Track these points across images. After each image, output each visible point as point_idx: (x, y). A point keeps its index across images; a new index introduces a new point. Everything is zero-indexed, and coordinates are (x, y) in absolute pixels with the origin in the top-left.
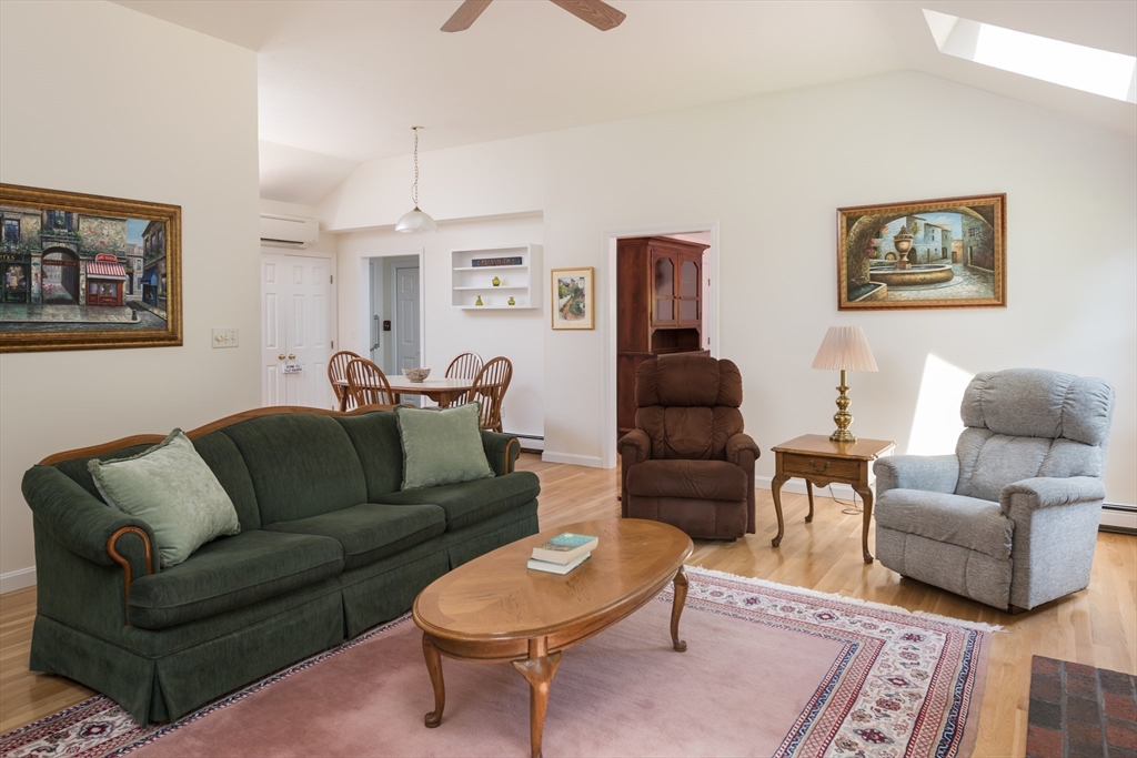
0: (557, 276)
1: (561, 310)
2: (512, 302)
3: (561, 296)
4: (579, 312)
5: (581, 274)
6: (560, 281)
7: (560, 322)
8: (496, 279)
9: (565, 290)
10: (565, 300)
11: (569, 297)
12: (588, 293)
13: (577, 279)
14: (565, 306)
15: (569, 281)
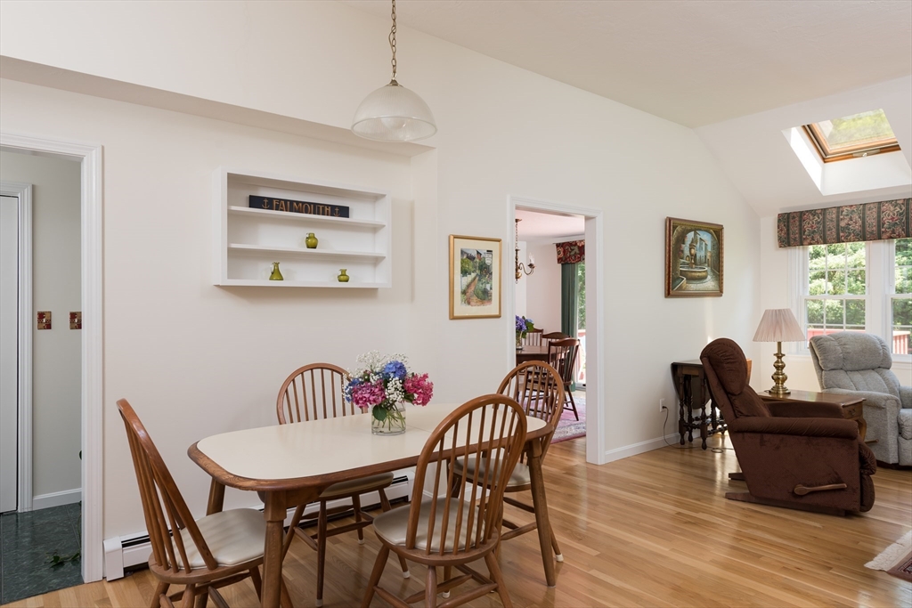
0: (461, 245)
1: (464, 293)
2: (343, 278)
3: (464, 272)
4: (485, 296)
5: (490, 246)
6: (463, 252)
7: (461, 309)
8: (311, 237)
9: (470, 266)
10: (469, 278)
11: (473, 275)
12: (495, 270)
13: (483, 252)
14: (468, 286)
15: (474, 254)
